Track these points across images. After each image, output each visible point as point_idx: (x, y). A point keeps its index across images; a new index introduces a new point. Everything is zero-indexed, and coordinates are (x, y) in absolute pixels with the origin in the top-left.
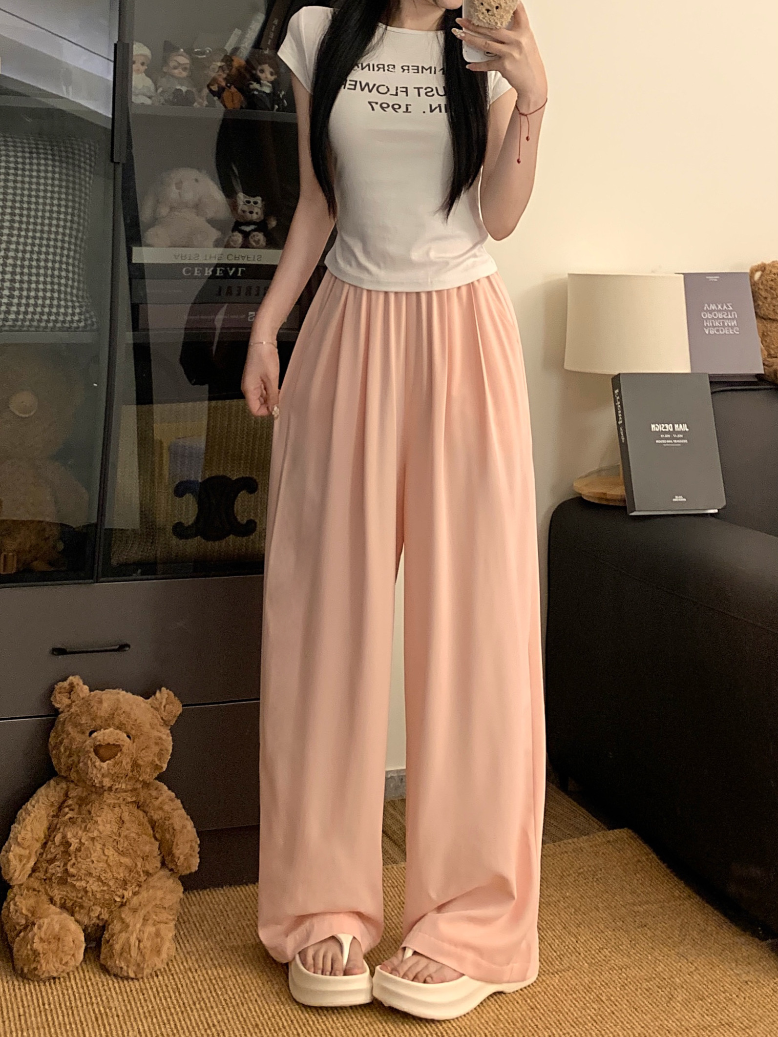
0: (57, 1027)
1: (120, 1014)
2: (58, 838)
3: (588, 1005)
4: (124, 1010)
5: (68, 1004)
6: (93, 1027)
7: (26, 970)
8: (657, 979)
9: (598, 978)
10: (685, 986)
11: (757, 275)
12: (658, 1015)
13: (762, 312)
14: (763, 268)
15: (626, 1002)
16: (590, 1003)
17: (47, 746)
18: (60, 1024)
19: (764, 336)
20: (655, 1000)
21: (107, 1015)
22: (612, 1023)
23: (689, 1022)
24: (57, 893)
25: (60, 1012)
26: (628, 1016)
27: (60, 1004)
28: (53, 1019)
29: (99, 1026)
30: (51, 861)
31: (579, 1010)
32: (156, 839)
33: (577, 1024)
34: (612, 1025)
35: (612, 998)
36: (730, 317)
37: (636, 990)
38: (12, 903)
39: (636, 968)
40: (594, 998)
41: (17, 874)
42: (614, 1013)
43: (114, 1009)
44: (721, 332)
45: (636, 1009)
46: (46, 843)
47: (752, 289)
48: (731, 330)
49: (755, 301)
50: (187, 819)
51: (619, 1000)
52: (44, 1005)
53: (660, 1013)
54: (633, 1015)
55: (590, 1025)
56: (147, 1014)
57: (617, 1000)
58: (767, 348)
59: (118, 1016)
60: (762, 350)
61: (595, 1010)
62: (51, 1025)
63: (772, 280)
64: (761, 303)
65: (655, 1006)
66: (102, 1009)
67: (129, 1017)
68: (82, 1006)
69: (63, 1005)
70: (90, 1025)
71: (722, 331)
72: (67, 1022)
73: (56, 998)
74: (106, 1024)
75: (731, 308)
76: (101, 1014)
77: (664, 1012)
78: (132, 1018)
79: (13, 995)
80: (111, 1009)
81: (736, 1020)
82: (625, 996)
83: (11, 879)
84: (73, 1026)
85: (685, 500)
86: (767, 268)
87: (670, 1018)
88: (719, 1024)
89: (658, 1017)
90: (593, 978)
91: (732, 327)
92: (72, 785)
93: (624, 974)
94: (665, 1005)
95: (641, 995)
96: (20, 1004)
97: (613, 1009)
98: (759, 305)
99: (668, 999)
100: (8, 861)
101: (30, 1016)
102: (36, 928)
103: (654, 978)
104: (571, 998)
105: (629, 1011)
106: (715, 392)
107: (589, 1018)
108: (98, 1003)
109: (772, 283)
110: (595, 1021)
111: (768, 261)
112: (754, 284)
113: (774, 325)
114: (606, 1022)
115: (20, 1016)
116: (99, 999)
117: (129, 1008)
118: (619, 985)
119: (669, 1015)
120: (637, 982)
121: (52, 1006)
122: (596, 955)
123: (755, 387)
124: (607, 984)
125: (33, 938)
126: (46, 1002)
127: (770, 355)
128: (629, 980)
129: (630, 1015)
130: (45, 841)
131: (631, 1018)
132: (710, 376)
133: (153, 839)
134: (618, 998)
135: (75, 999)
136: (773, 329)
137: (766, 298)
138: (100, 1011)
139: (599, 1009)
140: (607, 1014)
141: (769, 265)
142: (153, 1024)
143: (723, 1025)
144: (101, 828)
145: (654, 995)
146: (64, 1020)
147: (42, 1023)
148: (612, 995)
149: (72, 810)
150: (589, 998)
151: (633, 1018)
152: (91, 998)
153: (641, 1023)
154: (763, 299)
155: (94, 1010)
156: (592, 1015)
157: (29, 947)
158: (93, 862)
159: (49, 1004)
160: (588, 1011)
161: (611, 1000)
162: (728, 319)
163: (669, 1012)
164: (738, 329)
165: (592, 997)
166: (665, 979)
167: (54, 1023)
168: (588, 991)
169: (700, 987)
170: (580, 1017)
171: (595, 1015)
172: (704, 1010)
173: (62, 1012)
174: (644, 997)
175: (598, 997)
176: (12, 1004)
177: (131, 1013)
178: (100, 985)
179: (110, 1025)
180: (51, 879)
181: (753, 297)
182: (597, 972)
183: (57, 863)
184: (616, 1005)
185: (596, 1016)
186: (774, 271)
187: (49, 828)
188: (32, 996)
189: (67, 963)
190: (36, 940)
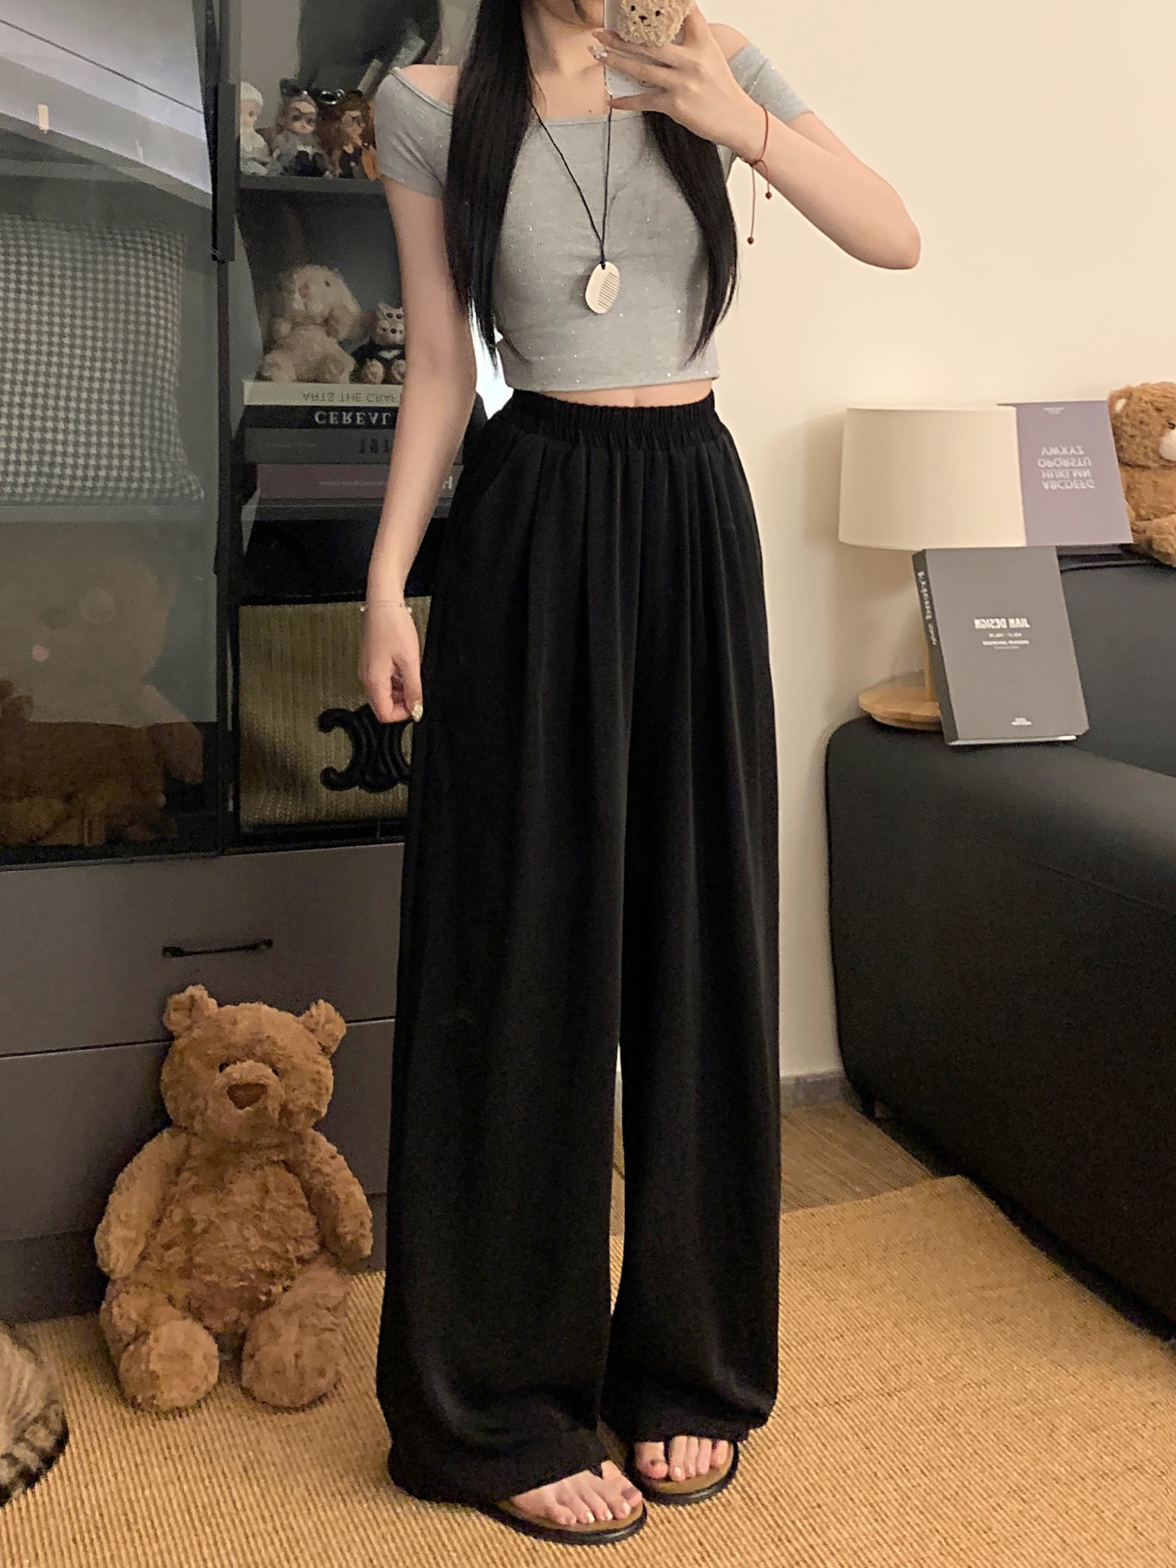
0: (192, 1481)
1: (277, 1461)
2: (178, 1214)
3: (941, 1441)
4: (283, 1457)
5: (203, 1448)
6: (242, 1482)
7: (139, 1400)
8: (1030, 1401)
9: (949, 1400)
10: (1069, 1412)
11: (1120, 405)
12: (1039, 1455)
13: (1126, 456)
14: (1128, 394)
15: (992, 1436)
16: (943, 1438)
17: (159, 1084)
18: (194, 1476)
19: (1129, 490)
20: (1031, 1433)
21: (258, 1461)
22: (976, 1467)
23: (1082, 1465)
24: (180, 1290)
25: (192, 1458)
26: (997, 1456)
27: (192, 1448)
28: (184, 1469)
29: (249, 1479)
30: (168, 1247)
31: (930, 1449)
32: (314, 1213)
33: (929, 1471)
34: (976, 1471)
35: (972, 1430)
36: (1080, 464)
37: (1004, 1417)
38: (114, 1303)
39: (999, 1384)
40: (948, 1430)
41: (120, 1264)
42: (976, 1453)
43: (267, 1455)
44: (1068, 487)
45: (1007, 1447)
46: (159, 1221)
47: (1112, 425)
48: (1082, 484)
49: (1117, 441)
50: (355, 1184)
51: (982, 1433)
52: (169, 1448)
53: (1040, 1453)
54: (1004, 1455)
55: (946, 1471)
56: (315, 1462)
57: (979, 1433)
58: (1135, 507)
59: (274, 1464)
60: (1128, 511)
61: (952, 1449)
62: (182, 1479)
63: (1143, 411)
64: (1124, 443)
65: (1033, 1442)
66: (251, 1453)
67: (291, 1466)
68: (223, 1449)
69: (196, 1448)
70: (238, 1479)
71: (1069, 484)
72: (205, 1475)
73: (185, 1438)
74: (260, 1476)
75: (1082, 453)
76: (251, 1462)
77: (1046, 1451)
78: (294, 1466)
79: (124, 1434)
80: (263, 1455)
81: (1147, 1463)
82: (991, 1428)
83: (112, 1271)
84: (214, 1480)
85: (1029, 723)
86: (1136, 395)
87: (1055, 1460)
88: (1124, 1468)
89: (1039, 1459)
90: (945, 1402)
91: (1085, 479)
92: (194, 1139)
93: (983, 1394)
94: (1045, 1440)
95: (1011, 1425)
96: (136, 1448)
97: (975, 1448)
98: (1122, 446)
99: (1049, 1431)
100: (108, 1246)
101: (152, 1466)
102: (151, 1341)
103: (1025, 1400)
104: (917, 1430)
105: (998, 1450)
106: (1066, 571)
107: (944, 1460)
108: (244, 1445)
109: (1143, 415)
110: (953, 1466)
111: (1135, 384)
112: (1115, 418)
113: (1146, 474)
114: (969, 1467)
115: (136, 1465)
116: (245, 1439)
117: (288, 1451)
118: (980, 1410)
119: (1054, 1454)
120: (1003, 1406)
121: (181, 1449)
122: (943, 1365)
123: (1124, 562)
124: (962, 1409)
125: (149, 1353)
126: (172, 1444)
127: (1139, 517)
128: (992, 1403)
129: (1001, 1456)
130: (157, 1217)
131: (1001, 1460)
132: (1058, 548)
133: (308, 1214)
134: (980, 1430)
135: (212, 1440)
136: (1143, 480)
137: (1132, 436)
138: (249, 1457)
139: (957, 1447)
140: (968, 1455)
141: (1138, 389)
142: (325, 1476)
143: (1130, 1469)
144: (238, 1199)
145: (1028, 1424)
146: (200, 1471)
147: (170, 1476)
148: (971, 1426)
149: (196, 1174)
150: (942, 1430)
151: (1004, 1459)
152: (233, 1437)
153: (1016, 1467)
154: (1126, 437)
155: (240, 1456)
156: (948, 1456)
157: (143, 1367)
158: (227, 1247)
159: (177, 1448)
160: (942, 1449)
161: (971, 1433)
162: (1078, 468)
163: (1053, 1451)
164: (1092, 481)
165: (945, 1429)
166: (1040, 1400)
167: (186, 1476)
168: (938, 1420)
169: (1090, 1412)
170: (933, 1459)
171: (951, 1455)
172: (1100, 1446)
173: (196, 1459)
174: (1016, 1429)
175: (953, 1428)
176: (124, 1448)
177: (292, 1459)
178: (245, 1418)
179: (264, 1477)
180: (167, 1270)
181: (1114, 434)
182: (947, 1391)
183: (176, 1249)
184: (979, 1441)
185: (954, 1458)
186: (1145, 398)
187: (163, 1199)
188: (151, 1436)
189: (196, 1389)
190: (153, 1357)
